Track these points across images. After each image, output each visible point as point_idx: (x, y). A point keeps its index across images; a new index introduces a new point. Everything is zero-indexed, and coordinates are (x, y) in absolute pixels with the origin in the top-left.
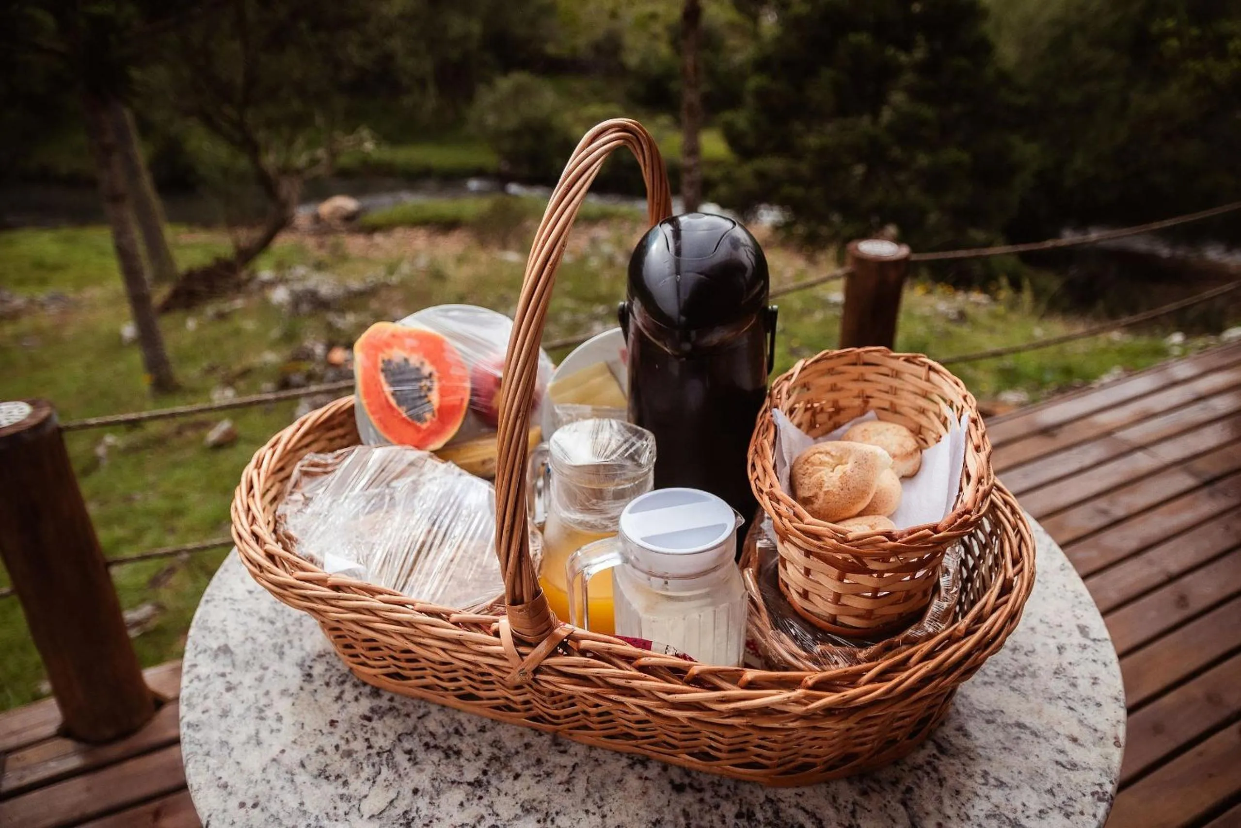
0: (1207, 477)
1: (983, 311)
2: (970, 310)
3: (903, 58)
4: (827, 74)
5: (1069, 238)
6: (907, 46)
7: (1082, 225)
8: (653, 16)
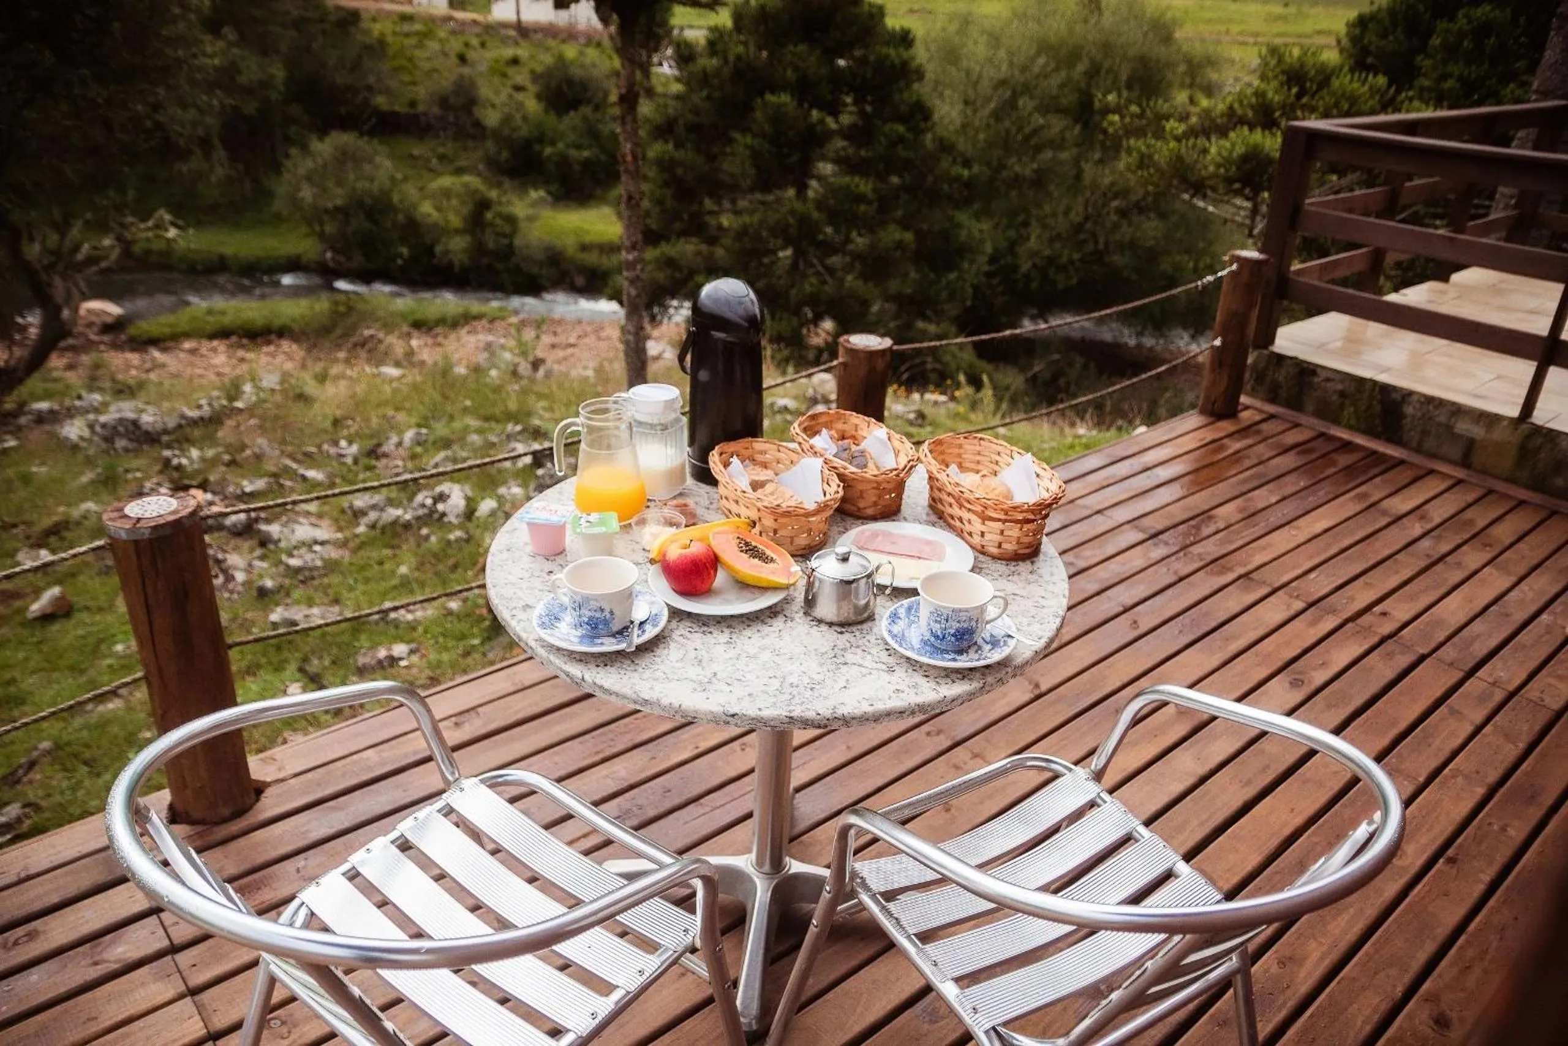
0: (1153, 531)
1: (942, 411)
2: (928, 411)
3: (831, 123)
4: (743, 141)
5: (1027, 327)
6: (834, 110)
7: (1042, 314)
8: (515, 61)
